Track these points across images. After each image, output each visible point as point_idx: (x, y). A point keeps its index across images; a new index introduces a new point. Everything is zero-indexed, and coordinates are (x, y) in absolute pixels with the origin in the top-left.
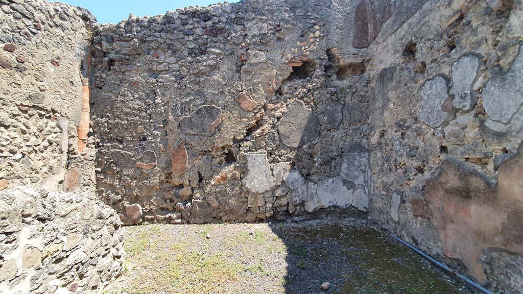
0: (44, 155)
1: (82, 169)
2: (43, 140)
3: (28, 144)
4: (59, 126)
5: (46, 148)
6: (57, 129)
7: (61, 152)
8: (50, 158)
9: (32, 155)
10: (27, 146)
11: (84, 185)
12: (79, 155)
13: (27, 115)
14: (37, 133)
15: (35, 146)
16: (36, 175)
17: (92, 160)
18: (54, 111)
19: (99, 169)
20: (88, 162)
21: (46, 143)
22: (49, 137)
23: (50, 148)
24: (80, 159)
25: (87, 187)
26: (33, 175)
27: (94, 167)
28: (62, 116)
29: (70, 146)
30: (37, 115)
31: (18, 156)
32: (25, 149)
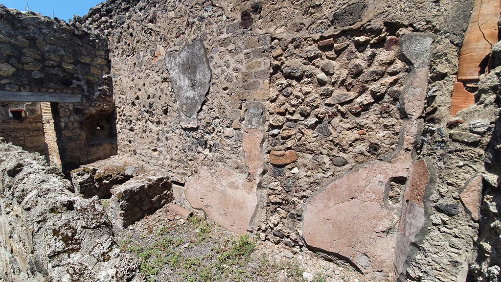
0: (362, 120)
1: (441, 164)
2: (361, 93)
3: (328, 101)
4: (403, 57)
5: (366, 108)
6: (399, 65)
7: (404, 115)
8: (374, 127)
9: (336, 120)
10: (326, 104)
11: (439, 209)
12: (443, 125)
13: (331, 53)
14: (349, 81)
15: (342, 104)
16: (342, 154)
17: (475, 144)
18: (392, 27)
19: (493, 178)
20: (458, 146)
21: (366, 98)
22: (374, 86)
23: (376, 108)
24: (441, 135)
25: (446, 218)
26: (334, 153)
27: (481, 168)
28: (416, 30)
29: (431, 99)
30: (353, 47)
31: (312, 120)
32: (323, 109)
